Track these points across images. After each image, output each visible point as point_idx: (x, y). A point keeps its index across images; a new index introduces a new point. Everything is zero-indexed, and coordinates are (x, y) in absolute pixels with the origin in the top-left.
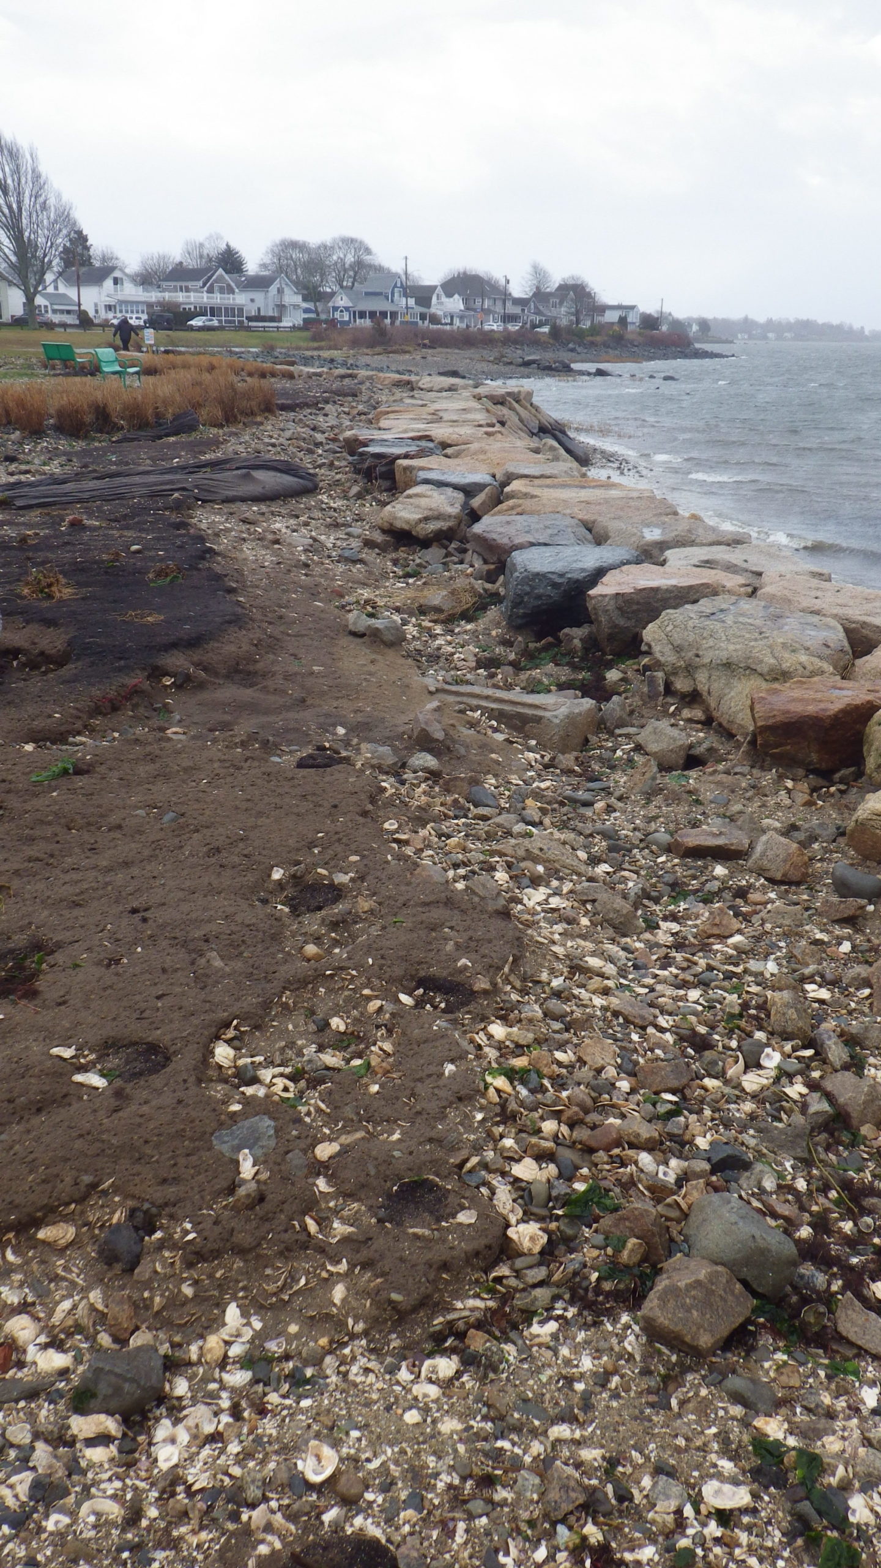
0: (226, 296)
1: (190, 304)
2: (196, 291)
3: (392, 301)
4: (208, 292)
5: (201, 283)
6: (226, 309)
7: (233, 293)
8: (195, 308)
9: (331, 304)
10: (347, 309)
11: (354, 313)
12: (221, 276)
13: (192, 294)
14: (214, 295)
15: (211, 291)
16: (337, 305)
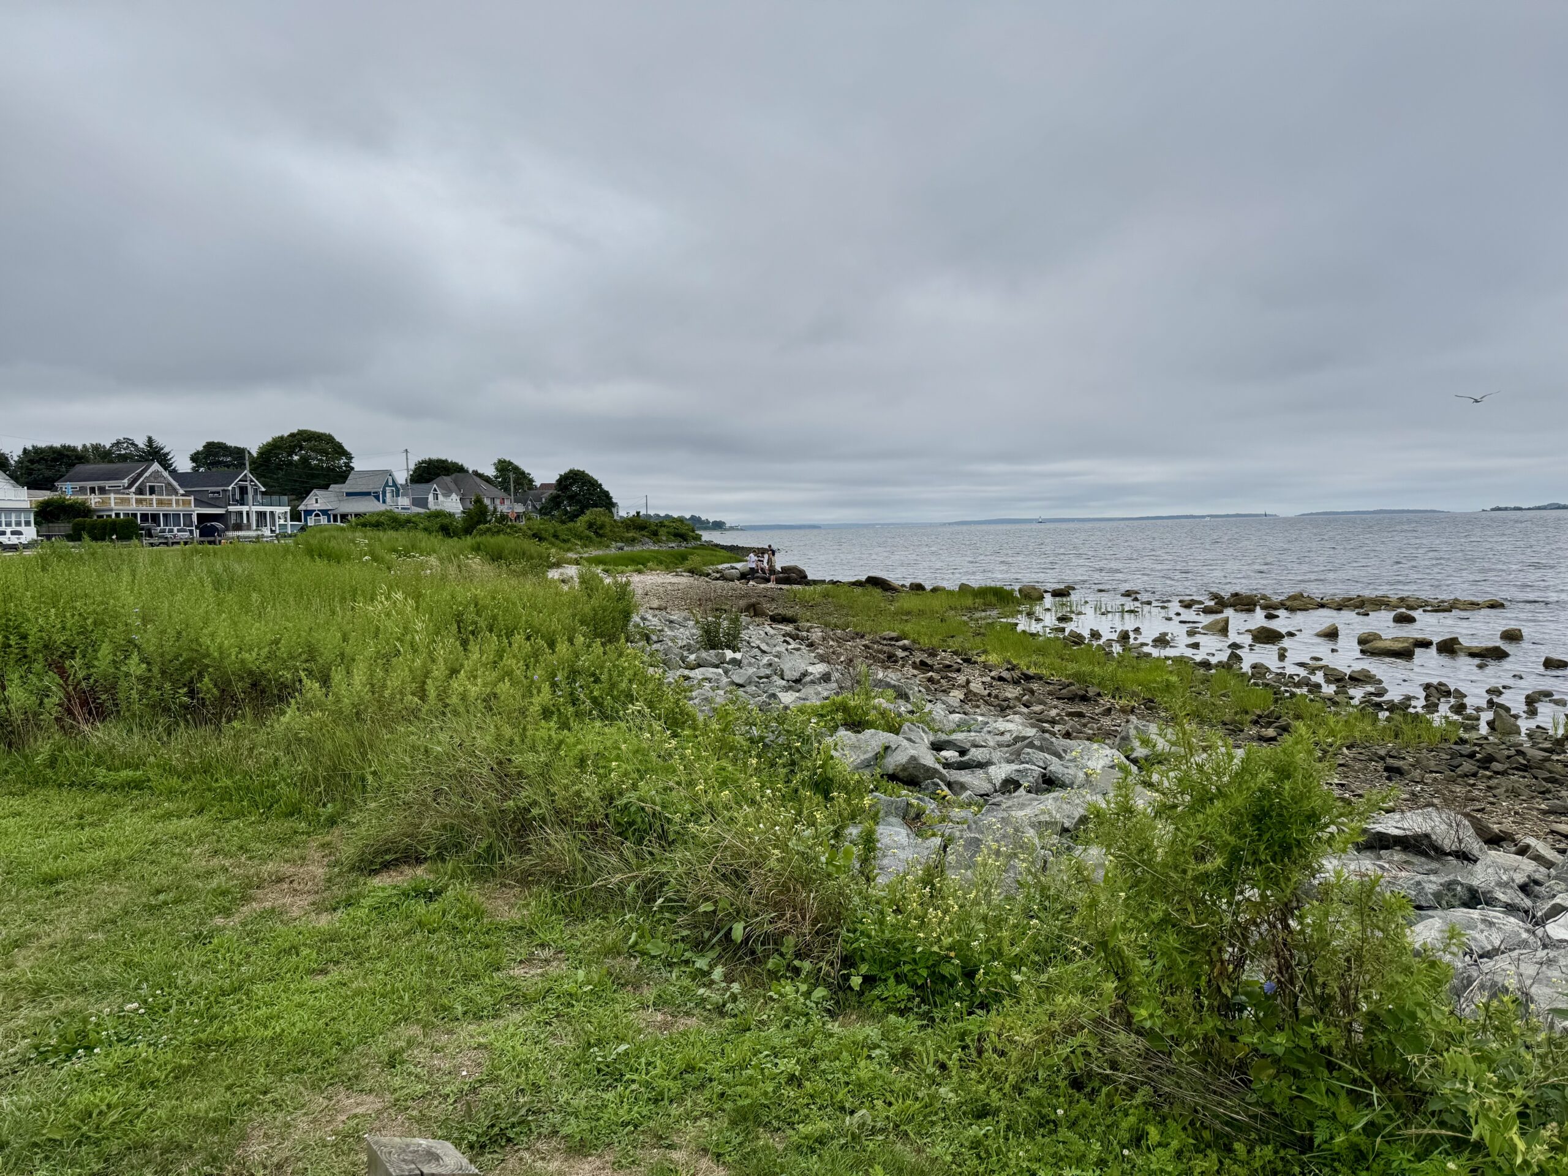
0: (164, 497)
1: (111, 510)
2: (117, 492)
3: (384, 502)
4: (135, 493)
5: (126, 482)
6: (165, 515)
7: (177, 493)
8: (117, 515)
9: (302, 507)
10: (325, 512)
11: (335, 517)
12: (156, 475)
13: (112, 496)
14: (148, 497)
15: (140, 491)
16: (309, 508)
